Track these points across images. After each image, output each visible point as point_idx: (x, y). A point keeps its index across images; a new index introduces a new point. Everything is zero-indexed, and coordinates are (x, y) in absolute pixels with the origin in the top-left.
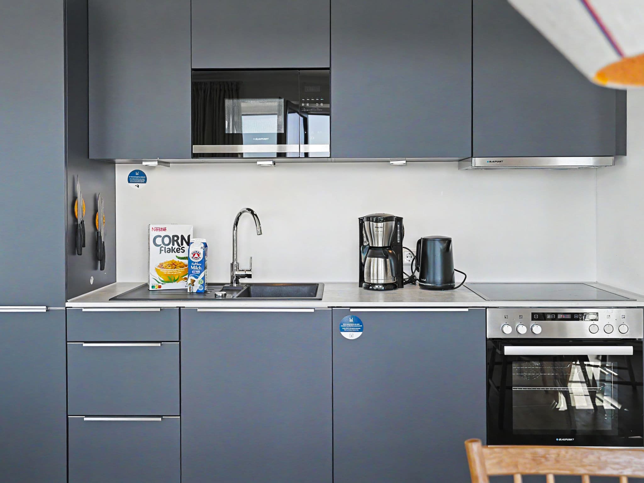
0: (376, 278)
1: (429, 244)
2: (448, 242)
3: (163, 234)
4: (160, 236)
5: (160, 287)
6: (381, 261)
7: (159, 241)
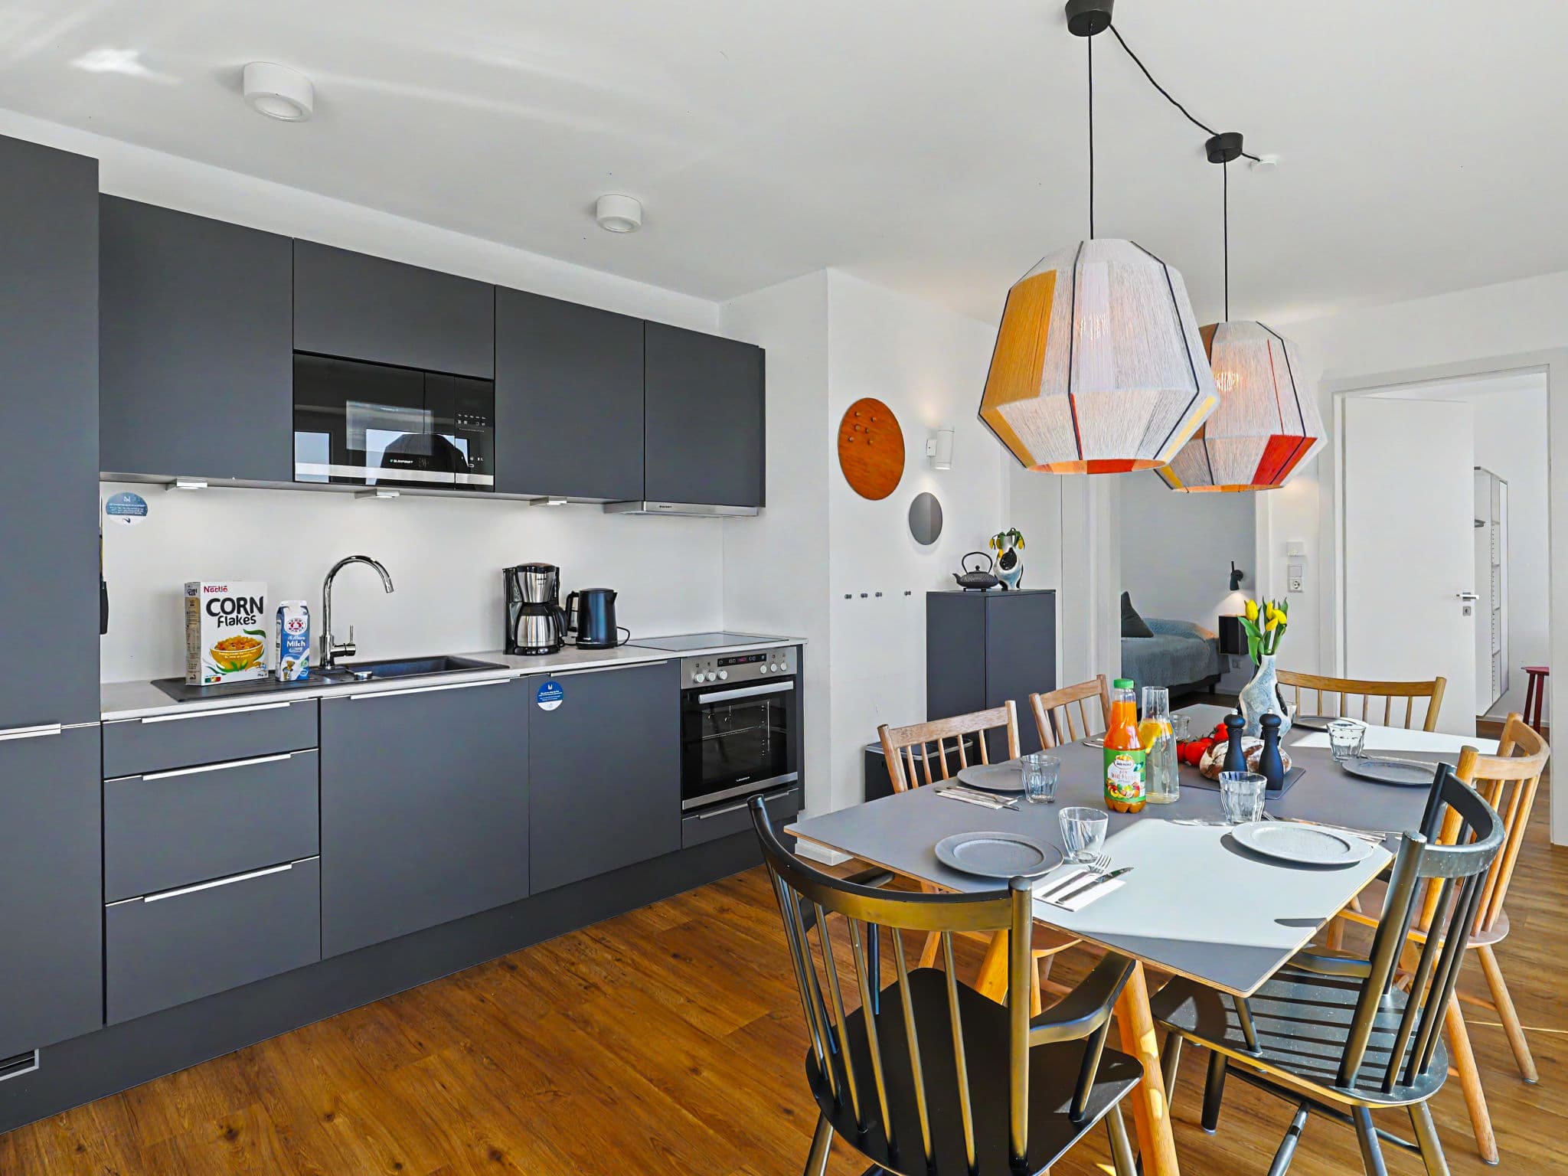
0: (534, 640)
1: (590, 598)
2: (611, 596)
3: (221, 596)
4: (218, 600)
5: (218, 679)
6: (541, 619)
7: (216, 607)
